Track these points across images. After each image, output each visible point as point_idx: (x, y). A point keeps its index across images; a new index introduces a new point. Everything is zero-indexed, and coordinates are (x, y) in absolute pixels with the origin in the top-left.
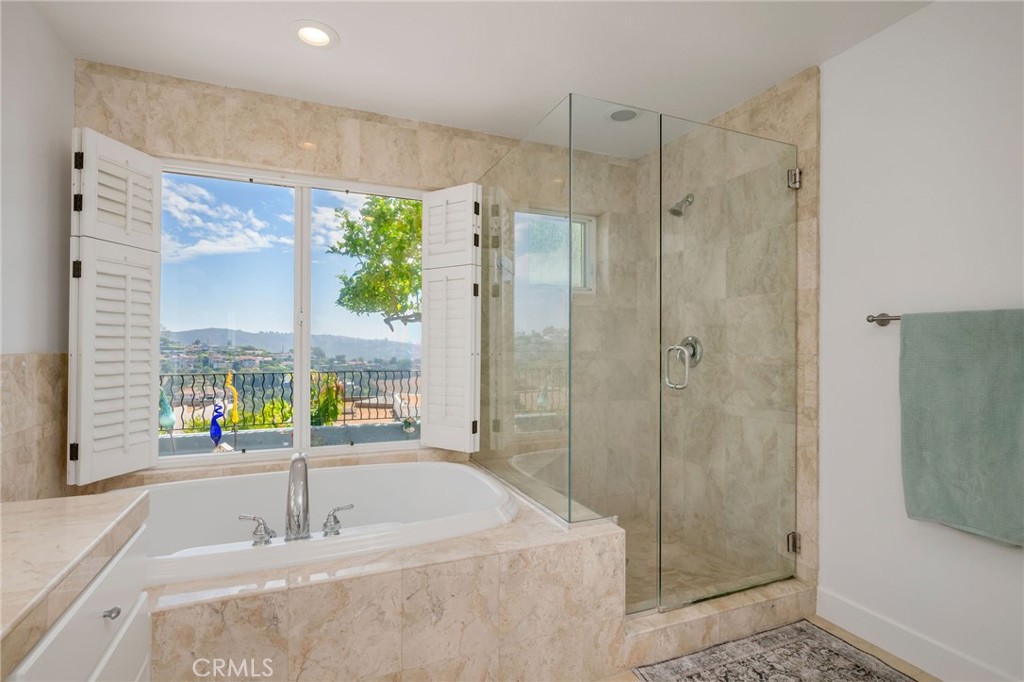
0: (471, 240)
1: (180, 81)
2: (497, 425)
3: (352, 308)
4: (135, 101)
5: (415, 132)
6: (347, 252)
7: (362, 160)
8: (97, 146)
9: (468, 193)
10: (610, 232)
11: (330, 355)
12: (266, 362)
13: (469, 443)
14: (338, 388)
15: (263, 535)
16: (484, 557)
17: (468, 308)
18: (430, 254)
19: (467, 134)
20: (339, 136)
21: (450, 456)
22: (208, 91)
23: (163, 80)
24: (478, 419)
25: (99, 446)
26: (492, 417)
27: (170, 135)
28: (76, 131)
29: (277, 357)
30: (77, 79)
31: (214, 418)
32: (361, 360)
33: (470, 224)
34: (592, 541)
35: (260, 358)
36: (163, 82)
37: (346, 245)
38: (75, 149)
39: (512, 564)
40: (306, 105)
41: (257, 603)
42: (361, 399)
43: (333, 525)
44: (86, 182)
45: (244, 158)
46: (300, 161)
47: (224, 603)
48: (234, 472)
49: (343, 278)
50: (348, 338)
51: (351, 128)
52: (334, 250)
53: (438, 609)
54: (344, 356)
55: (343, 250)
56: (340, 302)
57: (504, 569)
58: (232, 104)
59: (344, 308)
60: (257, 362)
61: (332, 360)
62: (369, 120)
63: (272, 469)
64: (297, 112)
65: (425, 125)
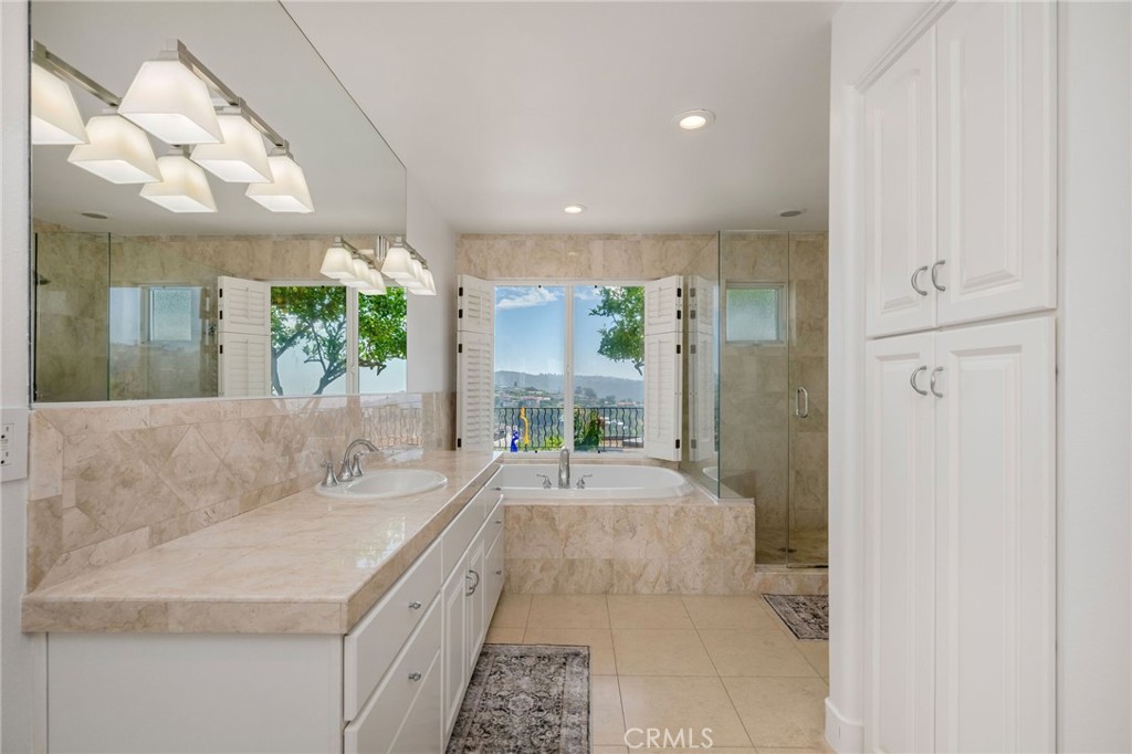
0: (675, 314)
1: (504, 236)
2: (694, 444)
3: (611, 356)
4: (482, 252)
5: (639, 242)
6: (604, 314)
7: (604, 266)
8: (468, 282)
9: (673, 283)
10: (797, 296)
11: (601, 395)
12: (546, 402)
13: (674, 455)
14: (599, 421)
15: (548, 484)
16: (659, 507)
17: (672, 362)
18: (650, 324)
19: (676, 237)
20: (590, 252)
21: (664, 463)
22: (517, 239)
23: (495, 237)
24: (680, 438)
25: (470, 441)
26: (691, 438)
27: (499, 268)
28: (459, 277)
29: (555, 397)
30: (457, 245)
31: (513, 440)
32: (630, 400)
33: (674, 304)
34: (730, 508)
35: (540, 398)
36: (495, 238)
37: (604, 307)
38: (459, 286)
39: (676, 514)
40: (570, 237)
41: (545, 510)
42: (629, 438)
43: (581, 484)
44: (464, 303)
45: (536, 275)
46: (567, 273)
47: (532, 507)
48: (531, 462)
49: (604, 332)
50: (617, 379)
51: (597, 247)
52: (595, 312)
53: (633, 530)
54: (613, 397)
55: (602, 312)
56: (600, 352)
57: (672, 515)
58: (530, 243)
59: (604, 357)
60: (538, 402)
61: (603, 401)
62: (608, 239)
63: (552, 463)
64: (565, 242)
65: (646, 236)
